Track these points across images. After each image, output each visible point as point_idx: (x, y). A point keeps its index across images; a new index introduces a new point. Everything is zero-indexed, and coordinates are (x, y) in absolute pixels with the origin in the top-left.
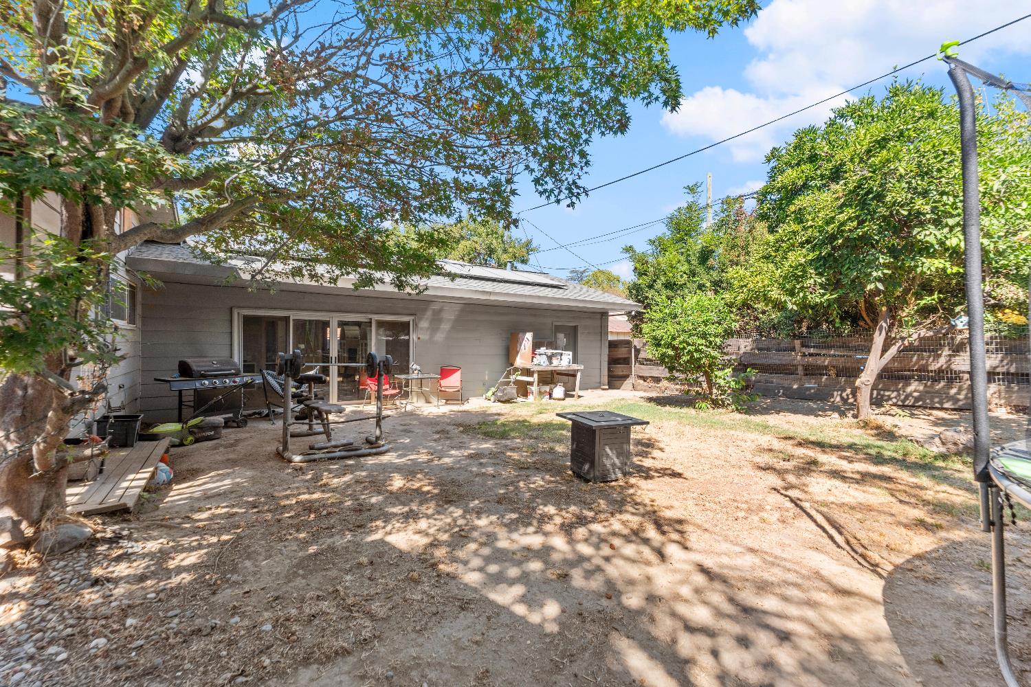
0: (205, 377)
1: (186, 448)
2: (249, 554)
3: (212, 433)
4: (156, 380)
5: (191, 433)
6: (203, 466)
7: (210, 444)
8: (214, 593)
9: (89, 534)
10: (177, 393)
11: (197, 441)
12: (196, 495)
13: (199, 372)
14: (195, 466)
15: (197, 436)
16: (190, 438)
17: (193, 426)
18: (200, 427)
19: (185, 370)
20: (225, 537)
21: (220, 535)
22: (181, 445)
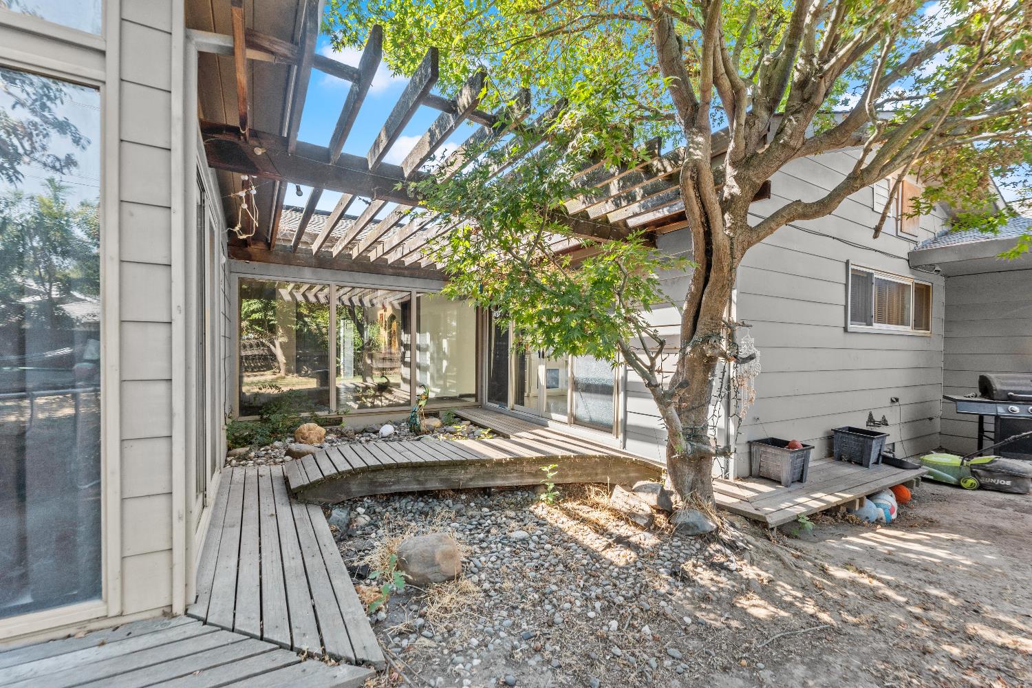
0: (1011, 400)
1: (959, 491)
2: (820, 661)
3: (1008, 483)
4: (945, 397)
5: (974, 474)
6: (946, 520)
7: (999, 497)
8: (725, 669)
9: (709, 529)
10: (976, 418)
11: (982, 487)
12: (881, 549)
13: (1005, 392)
14: (936, 517)
15: (982, 481)
16: (972, 481)
17: (979, 466)
18: (989, 471)
19: (986, 388)
20: (825, 617)
21: (823, 609)
22: (958, 486)
